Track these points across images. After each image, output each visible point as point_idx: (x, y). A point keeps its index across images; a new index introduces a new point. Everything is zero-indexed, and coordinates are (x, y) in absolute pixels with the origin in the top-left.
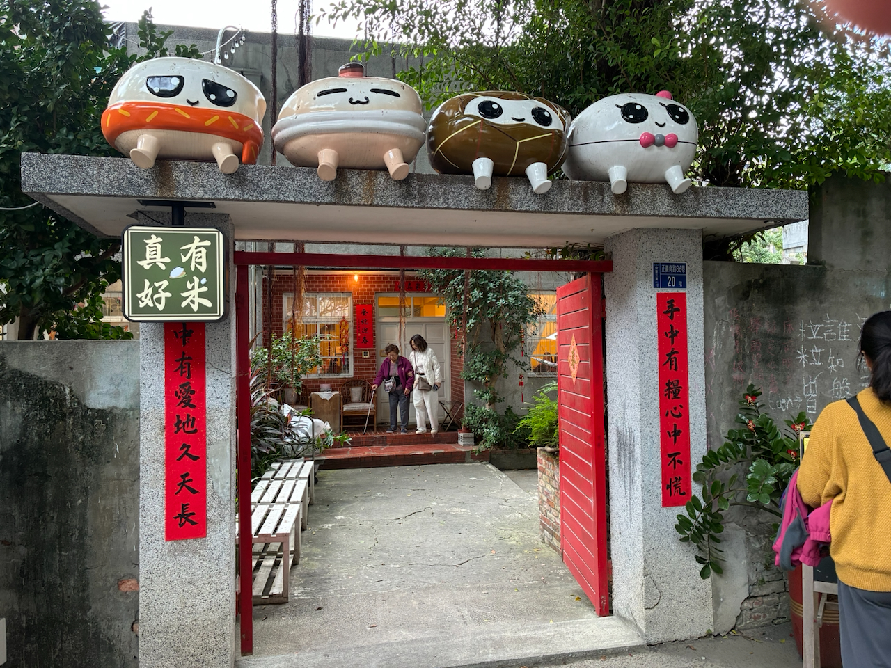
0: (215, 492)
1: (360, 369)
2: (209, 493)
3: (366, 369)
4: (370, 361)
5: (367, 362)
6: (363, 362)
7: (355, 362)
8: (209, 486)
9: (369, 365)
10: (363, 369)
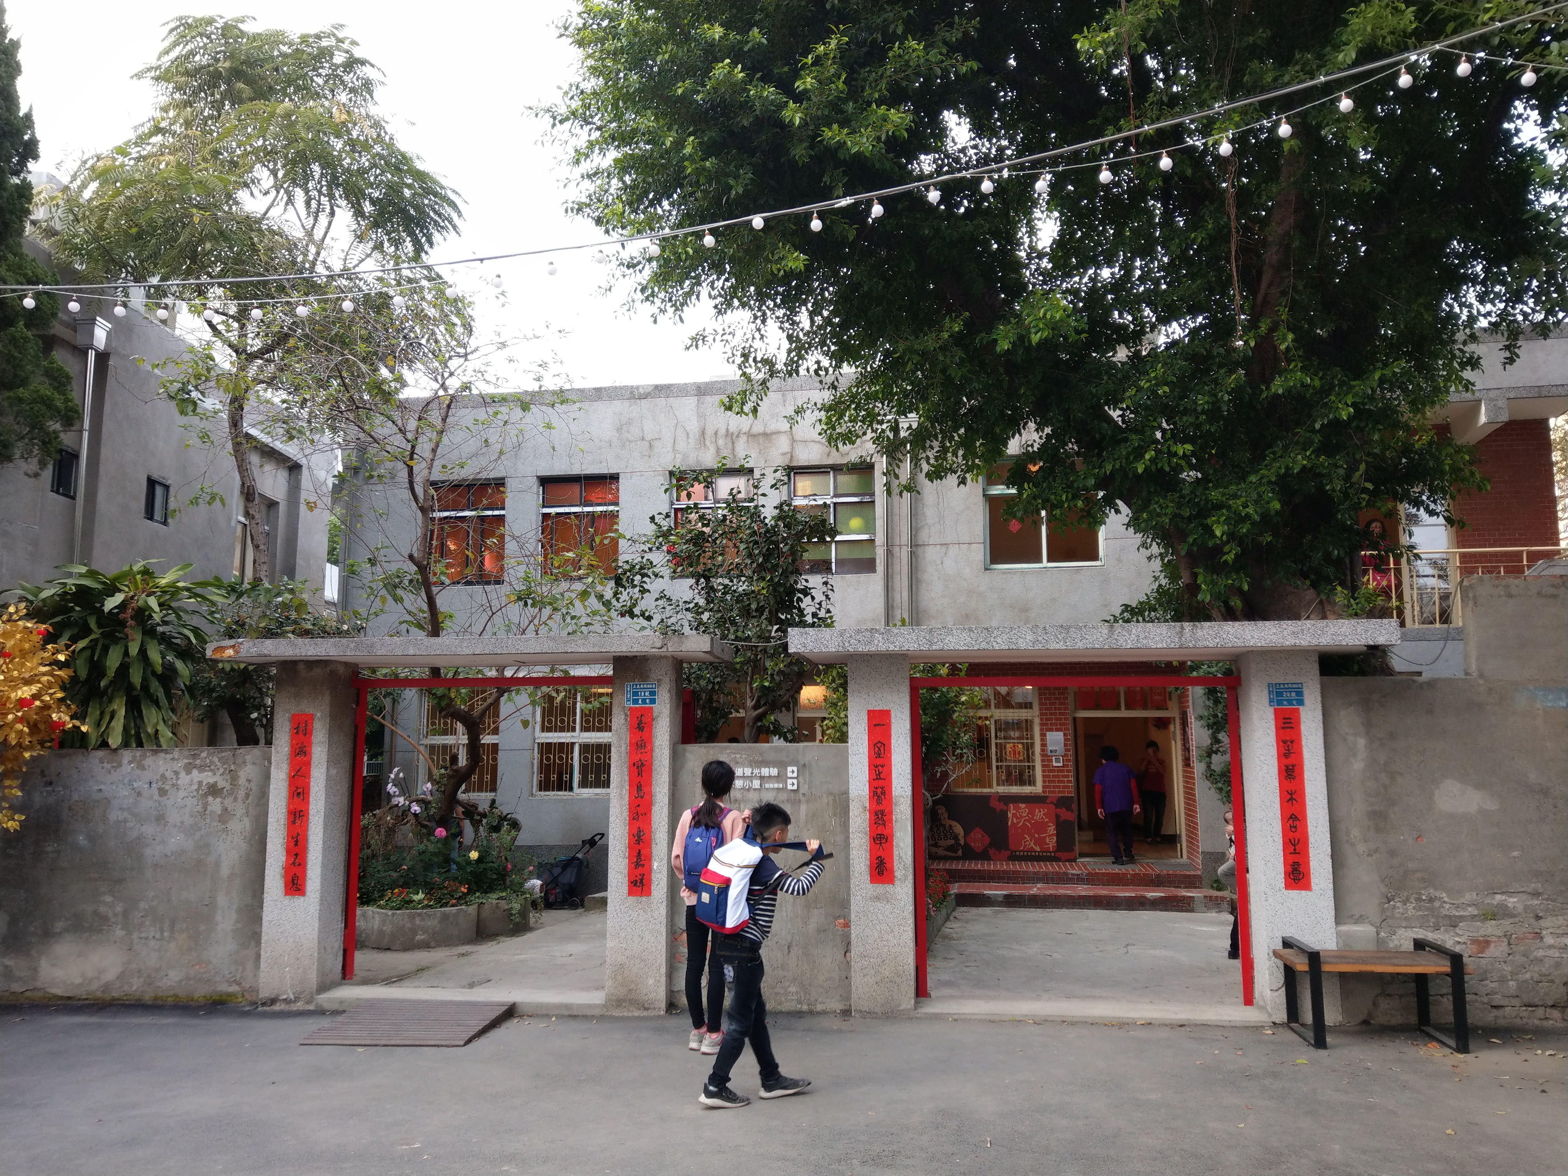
0: (900, 858)
1: (1049, 782)
2: (896, 858)
3: (1059, 782)
4: (1063, 771)
5: (1058, 771)
6: (1054, 771)
7: (1043, 771)
8: (896, 852)
9: (1063, 776)
10: (1054, 782)
